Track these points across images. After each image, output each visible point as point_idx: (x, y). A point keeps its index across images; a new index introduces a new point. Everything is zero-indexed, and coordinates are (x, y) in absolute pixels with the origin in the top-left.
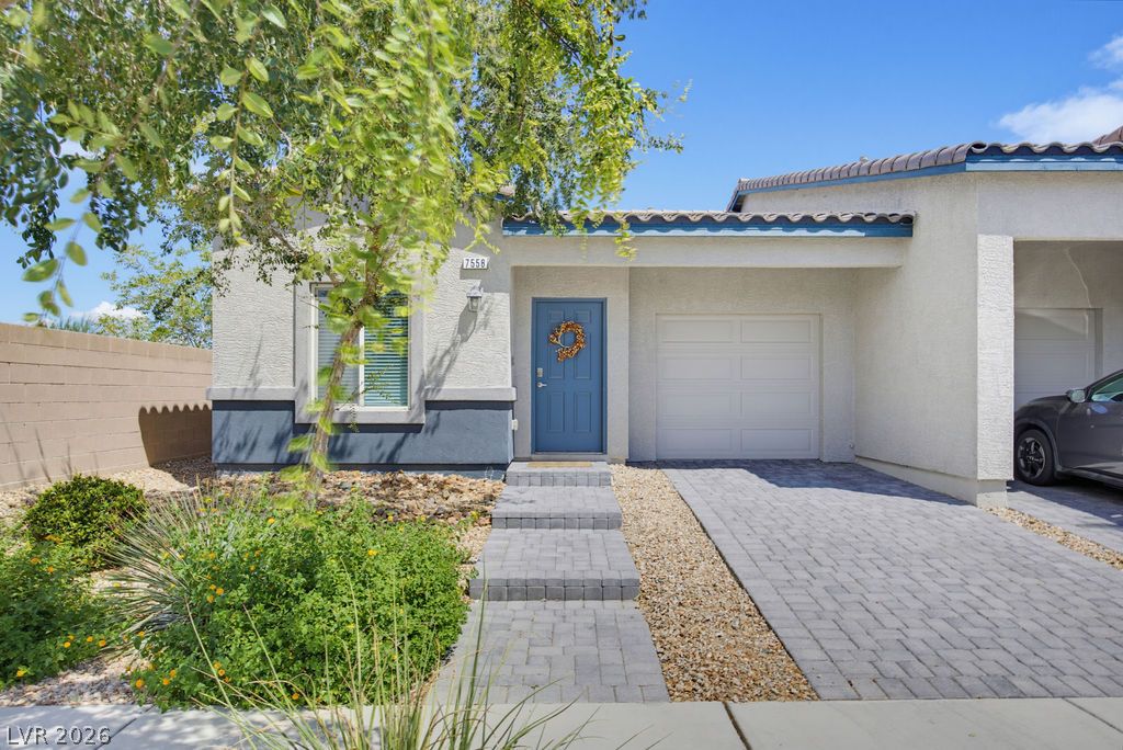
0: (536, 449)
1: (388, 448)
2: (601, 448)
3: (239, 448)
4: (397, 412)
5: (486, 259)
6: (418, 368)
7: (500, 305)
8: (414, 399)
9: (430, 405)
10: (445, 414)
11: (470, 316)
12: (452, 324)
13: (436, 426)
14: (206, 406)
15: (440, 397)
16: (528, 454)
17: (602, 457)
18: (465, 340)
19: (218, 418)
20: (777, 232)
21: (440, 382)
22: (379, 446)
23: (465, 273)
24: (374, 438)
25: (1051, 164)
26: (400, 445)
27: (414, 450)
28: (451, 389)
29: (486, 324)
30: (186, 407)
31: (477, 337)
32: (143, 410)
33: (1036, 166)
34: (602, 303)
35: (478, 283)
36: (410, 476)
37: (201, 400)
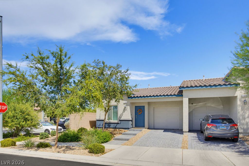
0: (136, 126)
1: (115, 126)
2: (144, 127)
3: (99, 125)
4: (116, 121)
5: (127, 102)
6: (119, 115)
7: (128, 108)
8: (118, 120)
9: (120, 120)
10: (121, 121)
11: (125, 109)
12: (123, 110)
13: (120, 123)
14: (95, 121)
15: (121, 120)
16: (134, 127)
17: (144, 128)
18: (124, 112)
19: (97, 122)
20: (163, 97)
21: (121, 117)
22: (114, 125)
23: (124, 104)
24: (114, 124)
25: (191, 88)
26: (116, 125)
27: (118, 126)
28: (122, 119)
29: (127, 110)
30: (94, 121)
31: (126, 112)
32: (90, 121)
33: (189, 89)
34: (144, 106)
35: (126, 105)
36: (117, 129)
37: (95, 120)
